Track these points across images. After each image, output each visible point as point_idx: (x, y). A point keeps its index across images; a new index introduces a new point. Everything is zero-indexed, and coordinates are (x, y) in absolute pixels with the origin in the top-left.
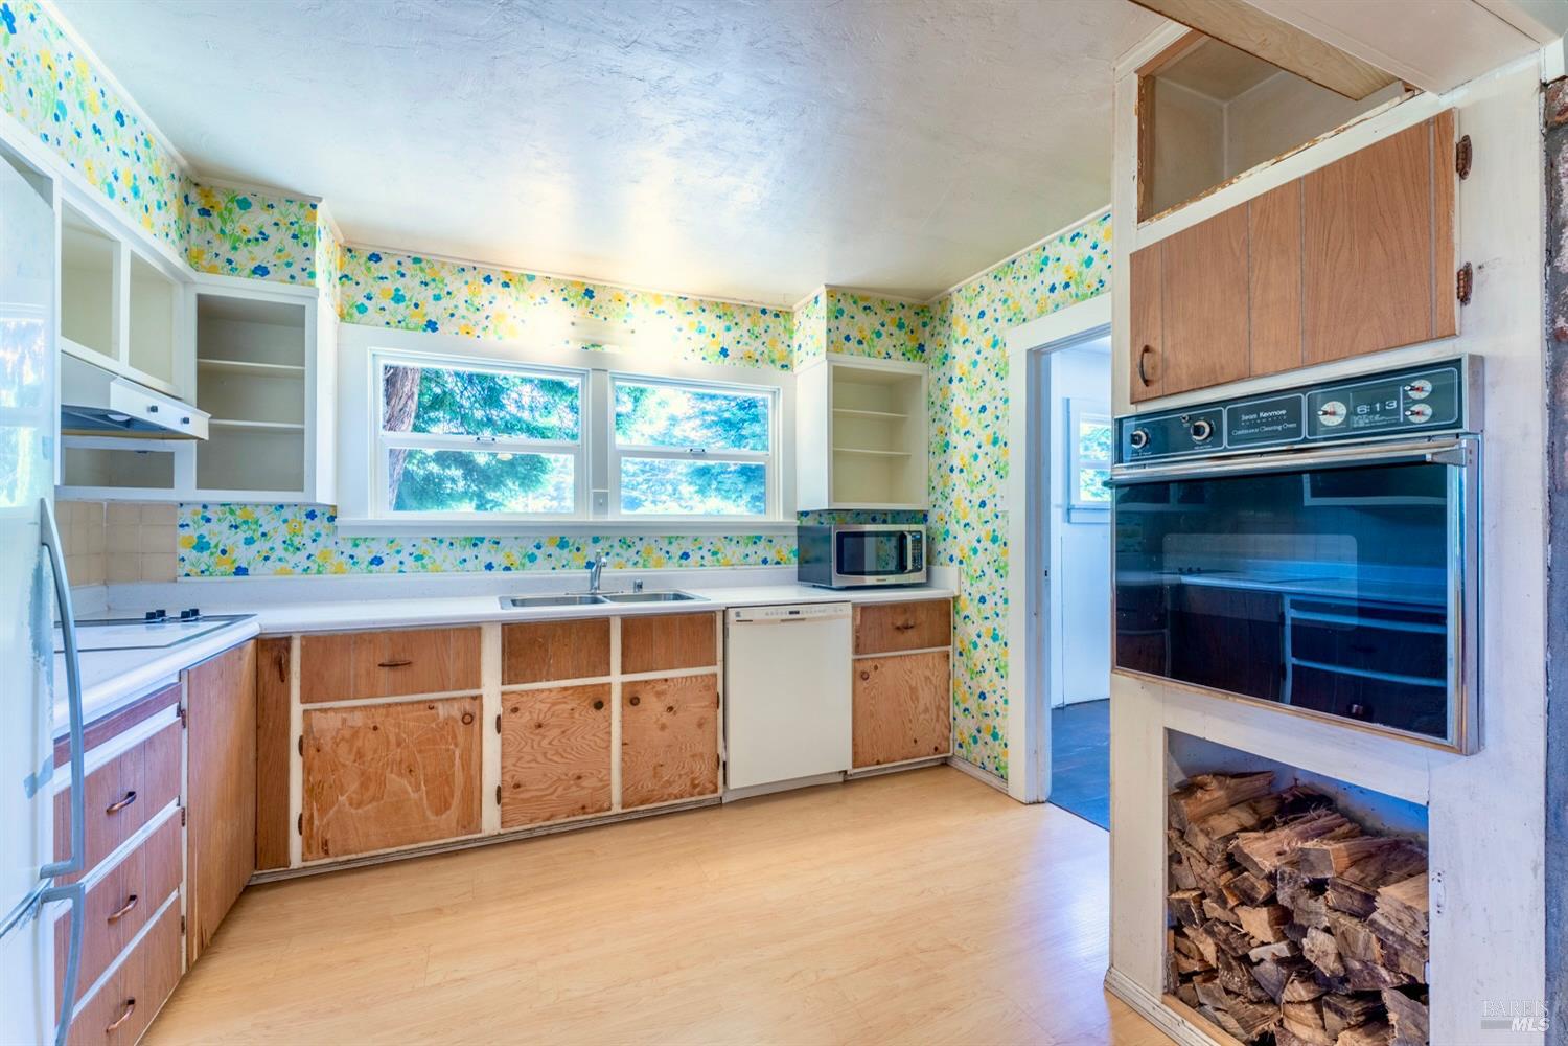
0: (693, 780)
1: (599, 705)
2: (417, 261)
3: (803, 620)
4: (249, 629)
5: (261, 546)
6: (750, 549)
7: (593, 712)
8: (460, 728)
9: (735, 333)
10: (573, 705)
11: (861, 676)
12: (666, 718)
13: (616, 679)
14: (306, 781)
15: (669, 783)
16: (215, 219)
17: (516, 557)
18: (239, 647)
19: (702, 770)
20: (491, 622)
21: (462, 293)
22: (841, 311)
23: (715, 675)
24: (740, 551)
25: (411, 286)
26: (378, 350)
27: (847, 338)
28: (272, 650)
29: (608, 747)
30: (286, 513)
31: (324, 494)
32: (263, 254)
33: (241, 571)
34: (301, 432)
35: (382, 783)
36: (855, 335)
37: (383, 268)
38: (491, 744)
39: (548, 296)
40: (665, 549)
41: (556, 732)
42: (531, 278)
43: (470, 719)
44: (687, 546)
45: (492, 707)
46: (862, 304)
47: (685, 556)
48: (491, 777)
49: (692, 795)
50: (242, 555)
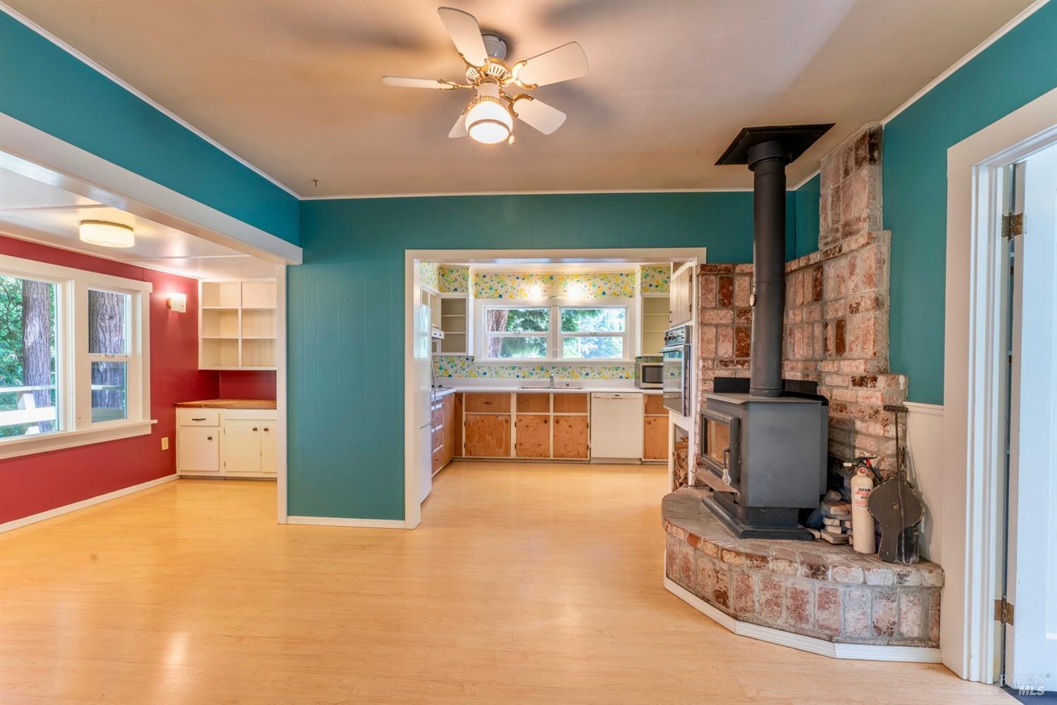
0: (578, 452)
1: (546, 422)
2: (496, 275)
3: (621, 398)
4: (454, 390)
5: (455, 368)
6: (615, 372)
7: (544, 424)
8: (505, 424)
9: (609, 285)
10: (537, 421)
11: (647, 422)
12: (568, 429)
13: (552, 414)
14: (466, 434)
15: (570, 452)
16: (445, 277)
17: (527, 374)
18: (452, 394)
19: (582, 450)
20: (513, 392)
21: (510, 284)
22: (648, 275)
23: (587, 416)
24: (611, 373)
25: (495, 285)
26: (486, 306)
27: (651, 285)
28: (458, 396)
29: (549, 436)
30: (461, 359)
31: (470, 353)
32: (456, 285)
33: (450, 376)
34: (465, 334)
35: (485, 437)
36: (654, 284)
37: (487, 279)
38: (513, 431)
39: (537, 281)
40: (579, 371)
41: (532, 429)
42: (532, 275)
43: (508, 421)
44: (588, 371)
45: (514, 419)
46: (658, 270)
47: (587, 374)
48: (513, 441)
49: (578, 457)
50: (451, 371)
